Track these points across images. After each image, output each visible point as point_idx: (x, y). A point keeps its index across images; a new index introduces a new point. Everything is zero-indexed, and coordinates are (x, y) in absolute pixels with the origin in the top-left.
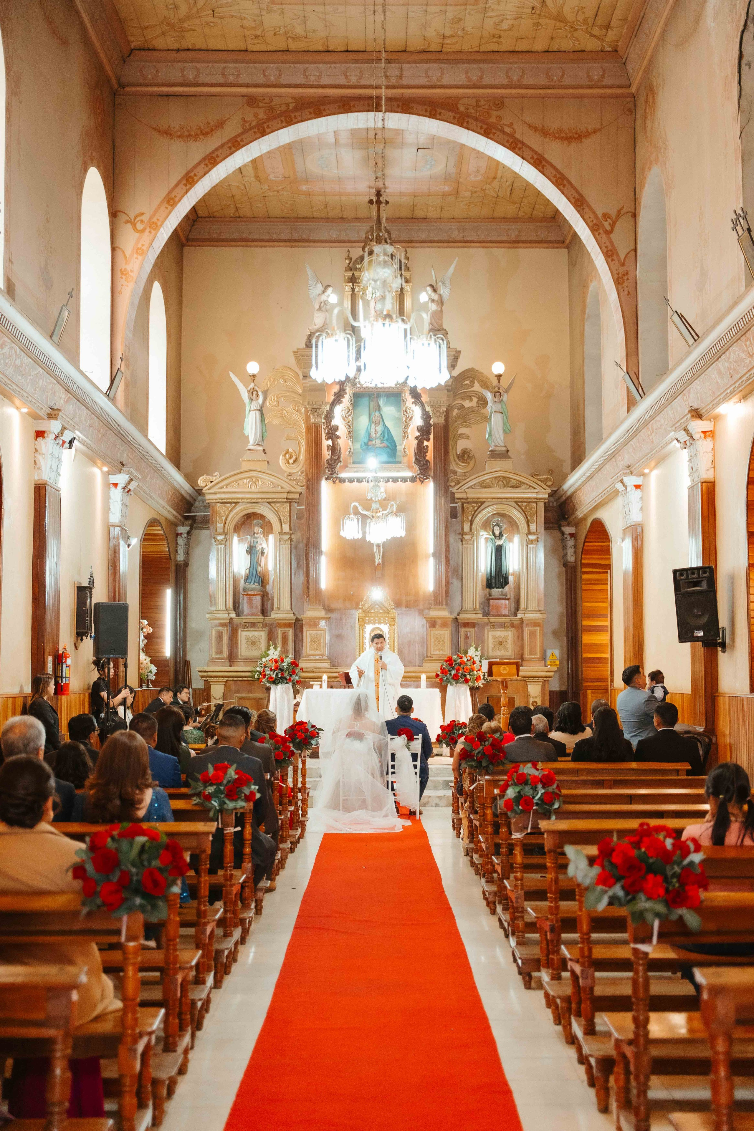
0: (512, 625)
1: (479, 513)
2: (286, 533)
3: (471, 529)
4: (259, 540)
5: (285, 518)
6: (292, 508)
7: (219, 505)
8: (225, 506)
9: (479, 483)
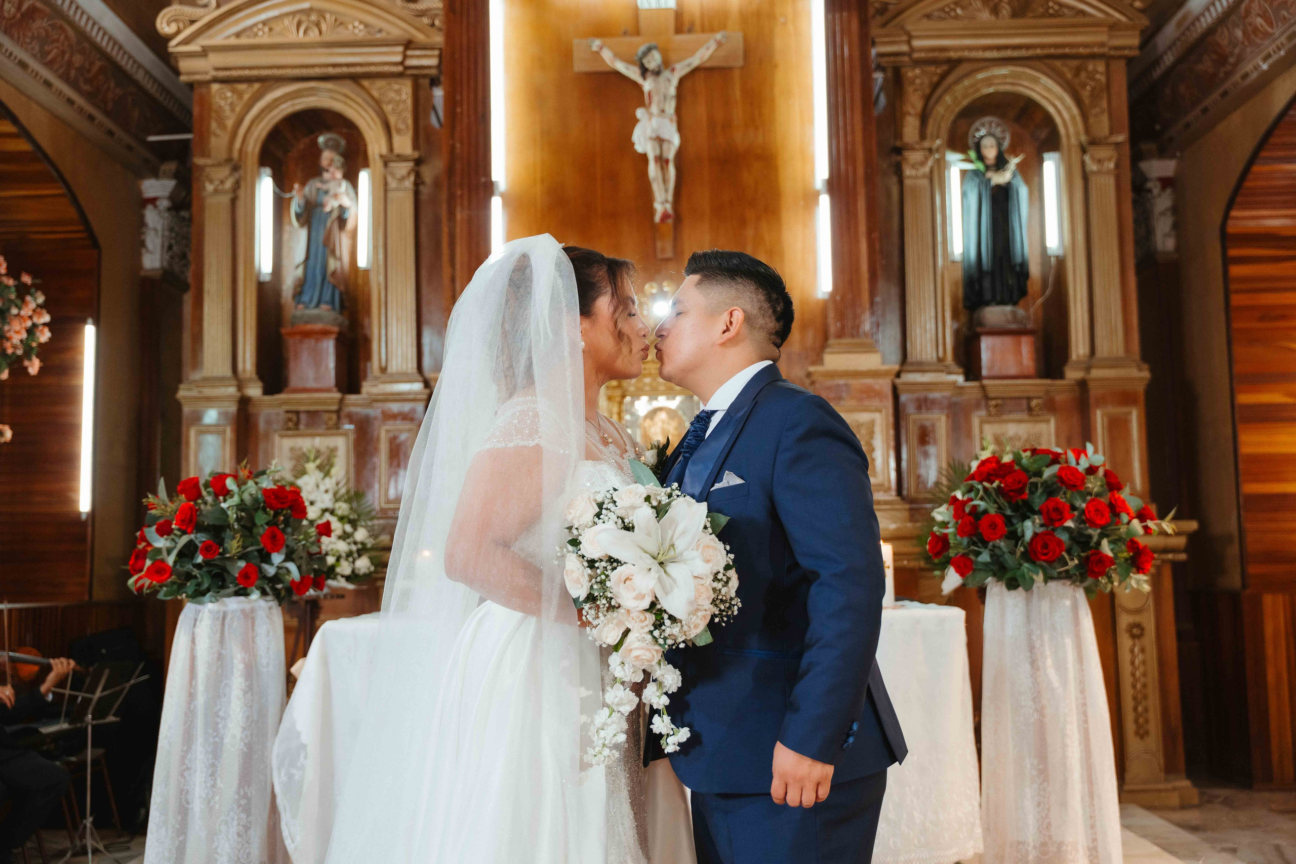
0: (1050, 406)
1: (946, 91)
2: (401, 158)
3: (923, 136)
4: (331, 186)
5: (403, 119)
6: (422, 93)
7: (215, 87)
8: (234, 91)
9: (942, 10)
